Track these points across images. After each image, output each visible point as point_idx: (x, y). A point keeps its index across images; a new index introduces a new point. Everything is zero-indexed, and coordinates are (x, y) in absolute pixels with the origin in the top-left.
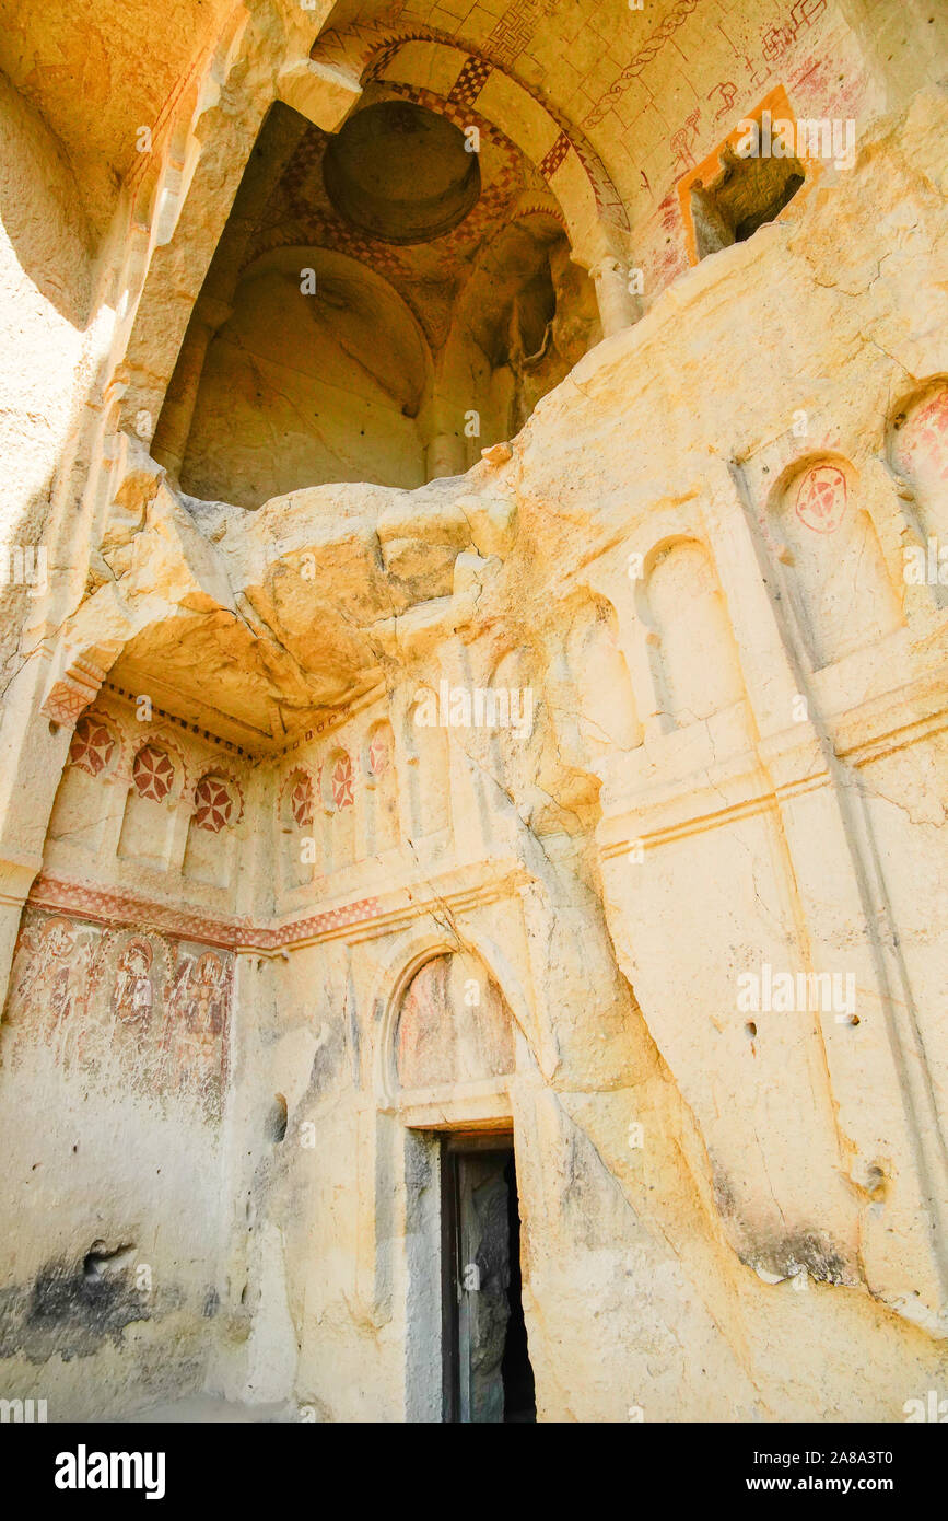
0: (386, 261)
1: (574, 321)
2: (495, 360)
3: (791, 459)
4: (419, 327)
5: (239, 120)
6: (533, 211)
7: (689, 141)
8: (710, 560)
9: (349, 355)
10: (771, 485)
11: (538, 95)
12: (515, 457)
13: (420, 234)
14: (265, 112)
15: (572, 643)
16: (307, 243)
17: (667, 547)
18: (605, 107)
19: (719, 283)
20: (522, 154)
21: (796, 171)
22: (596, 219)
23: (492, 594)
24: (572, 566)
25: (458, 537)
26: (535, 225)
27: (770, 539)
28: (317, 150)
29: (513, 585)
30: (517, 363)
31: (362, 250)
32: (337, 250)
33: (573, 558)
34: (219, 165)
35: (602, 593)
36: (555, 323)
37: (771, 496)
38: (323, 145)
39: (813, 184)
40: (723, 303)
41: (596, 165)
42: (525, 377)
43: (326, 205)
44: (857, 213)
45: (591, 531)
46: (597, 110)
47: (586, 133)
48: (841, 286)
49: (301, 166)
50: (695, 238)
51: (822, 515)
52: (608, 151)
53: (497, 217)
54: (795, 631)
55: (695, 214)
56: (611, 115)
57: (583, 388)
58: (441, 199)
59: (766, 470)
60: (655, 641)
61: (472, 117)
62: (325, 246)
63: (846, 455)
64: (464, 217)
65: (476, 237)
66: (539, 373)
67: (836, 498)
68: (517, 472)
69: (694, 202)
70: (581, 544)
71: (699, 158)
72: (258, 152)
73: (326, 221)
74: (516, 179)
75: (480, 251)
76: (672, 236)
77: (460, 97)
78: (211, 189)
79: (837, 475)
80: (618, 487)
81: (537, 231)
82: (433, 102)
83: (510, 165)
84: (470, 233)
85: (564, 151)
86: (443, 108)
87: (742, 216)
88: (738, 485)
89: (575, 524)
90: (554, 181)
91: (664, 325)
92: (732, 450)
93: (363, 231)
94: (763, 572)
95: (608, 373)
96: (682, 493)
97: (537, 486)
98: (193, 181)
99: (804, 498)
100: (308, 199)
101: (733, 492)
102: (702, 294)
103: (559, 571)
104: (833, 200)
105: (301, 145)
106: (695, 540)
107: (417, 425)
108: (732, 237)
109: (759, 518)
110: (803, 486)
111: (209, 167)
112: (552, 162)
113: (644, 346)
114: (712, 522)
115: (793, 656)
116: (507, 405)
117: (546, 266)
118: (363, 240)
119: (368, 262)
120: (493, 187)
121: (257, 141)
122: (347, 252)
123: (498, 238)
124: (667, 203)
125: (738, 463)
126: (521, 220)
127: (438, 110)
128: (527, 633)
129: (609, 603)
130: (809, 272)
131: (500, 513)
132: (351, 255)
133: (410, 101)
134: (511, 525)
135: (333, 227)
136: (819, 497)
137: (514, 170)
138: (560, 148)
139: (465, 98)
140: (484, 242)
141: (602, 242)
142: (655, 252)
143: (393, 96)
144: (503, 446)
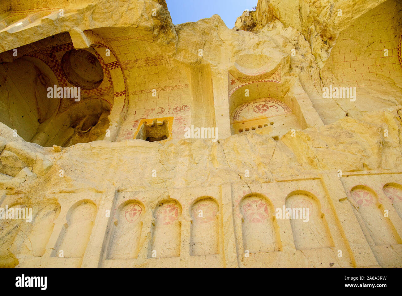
0: (64, 84)
1: (98, 130)
2: (72, 125)
3: (131, 198)
4: (59, 104)
5: (56, 27)
6: (106, 101)
7: (149, 113)
8: (96, 212)
9: (35, 96)
10: (123, 202)
11: (125, 80)
12: (61, 152)
13: (77, 84)
14: (63, 31)
15: (41, 213)
16: (47, 64)
17: (86, 202)
18: (137, 93)
19: (139, 147)
20: (113, 87)
21: (167, 135)
22: (119, 113)
23: (27, 184)
24: (57, 191)
25: (29, 162)
26: (105, 104)
27: (115, 215)
28: (68, 49)
29: (36, 186)
30: (77, 130)
31: (60, 77)
32: (53, 72)
33: (58, 189)
34: (42, 31)
35: (60, 203)
36: (93, 128)
37: (121, 205)
38: (70, 49)
39: (169, 140)
40: (137, 152)
41: (127, 102)
42: (77, 135)
43: (60, 60)
44: (176, 153)
45: (69, 185)
46: (135, 92)
47: (129, 94)
48: (165, 166)
49: (61, 48)
50: (138, 133)
51: (131, 217)
52: (131, 101)
53: (98, 95)
54: (107, 245)
55: (141, 128)
56: (137, 95)
57: (92, 148)
58: (88, 82)
59: (124, 197)
60: (66, 226)
61: (108, 72)
62: (51, 68)
63: (145, 205)
64: (90, 89)
65: (89, 95)
66: (81, 136)
67: (136, 215)
68: (59, 157)
69: (142, 126)
70: (64, 187)
71: (149, 118)
72: (53, 37)
73: (57, 64)
74: (107, 91)
75: (87, 99)
76: (133, 129)
77: (108, 66)
78: (35, 33)
79: (140, 209)
80: (84, 178)
81: (104, 105)
82: (102, 62)
83: (109, 88)
84: (88, 94)
85: (122, 94)
86: (103, 65)
87: (150, 136)
88: (115, 197)
89: (66, 180)
90: (116, 98)
91: (121, 147)
92: (119, 187)
93: (63, 73)
94: (108, 223)
95: (100, 149)
96: (100, 190)
97: (62, 164)
98: (32, 28)
99: (129, 210)
100: (56, 56)
101: (113, 198)
102: (134, 147)
103: (52, 190)
104: (173, 147)
105: (65, 45)
106: (95, 204)
107: (39, 125)
108: (146, 138)
109: (115, 209)
110: (130, 207)
111: (39, 29)
112: (118, 94)
113: (113, 149)
114: (103, 202)
115: (103, 252)
116: (67, 138)
117: (101, 114)
118: (62, 75)
119: (59, 80)
120: (101, 89)
121: (55, 35)
122: (56, 74)
123: (94, 100)
124: (137, 121)
125: (118, 191)
126: (102, 100)
127: (102, 65)
128: (29, 202)
129: (60, 208)
130: (160, 158)
131: (47, 164)
132: (56, 75)
133: (97, 58)
134: (47, 169)
135: (57, 66)
136: (133, 212)
137: (109, 89)
138: (122, 93)
139: (109, 67)
140: (90, 98)
141: (117, 119)
142: (127, 129)
143: (94, 54)
144: (61, 148)
